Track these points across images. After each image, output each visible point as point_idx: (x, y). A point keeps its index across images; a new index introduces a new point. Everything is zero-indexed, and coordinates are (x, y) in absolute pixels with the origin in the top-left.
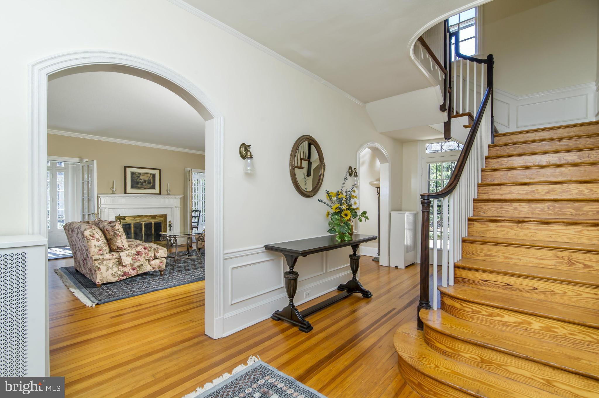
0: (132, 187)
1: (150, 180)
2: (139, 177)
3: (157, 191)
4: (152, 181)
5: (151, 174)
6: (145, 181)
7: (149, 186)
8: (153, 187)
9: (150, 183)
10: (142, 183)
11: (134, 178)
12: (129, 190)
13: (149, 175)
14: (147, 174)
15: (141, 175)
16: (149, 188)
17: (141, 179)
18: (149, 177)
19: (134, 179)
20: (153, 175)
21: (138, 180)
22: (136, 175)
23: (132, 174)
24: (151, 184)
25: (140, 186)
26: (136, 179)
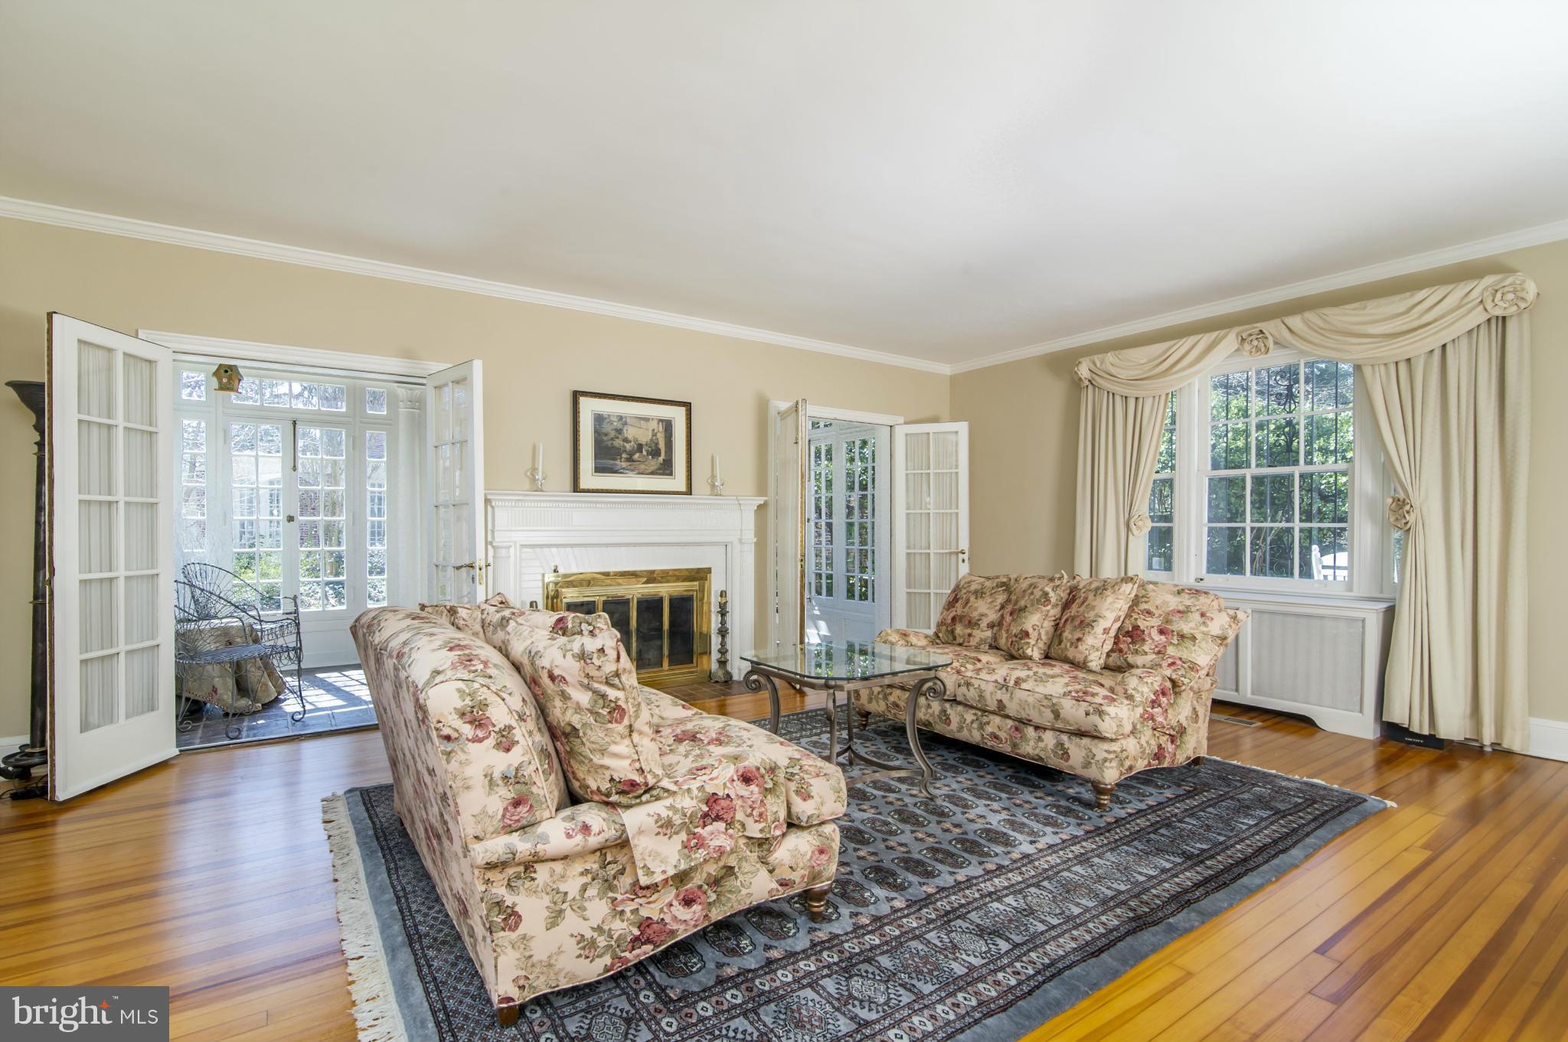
0: (599, 469)
1: (657, 444)
2: (619, 431)
3: (678, 482)
4: (662, 446)
5: (661, 421)
6: (640, 447)
7: (654, 463)
8: (666, 469)
9: (655, 453)
10: (631, 454)
11: (606, 435)
12: (589, 478)
13: (654, 425)
14: (647, 420)
15: (626, 423)
16: (652, 473)
17: (626, 440)
18: (655, 435)
19: (605, 438)
20: (668, 426)
21: (618, 443)
22: (611, 423)
23: (599, 419)
24: (661, 459)
25: (624, 464)
26: (612, 439)
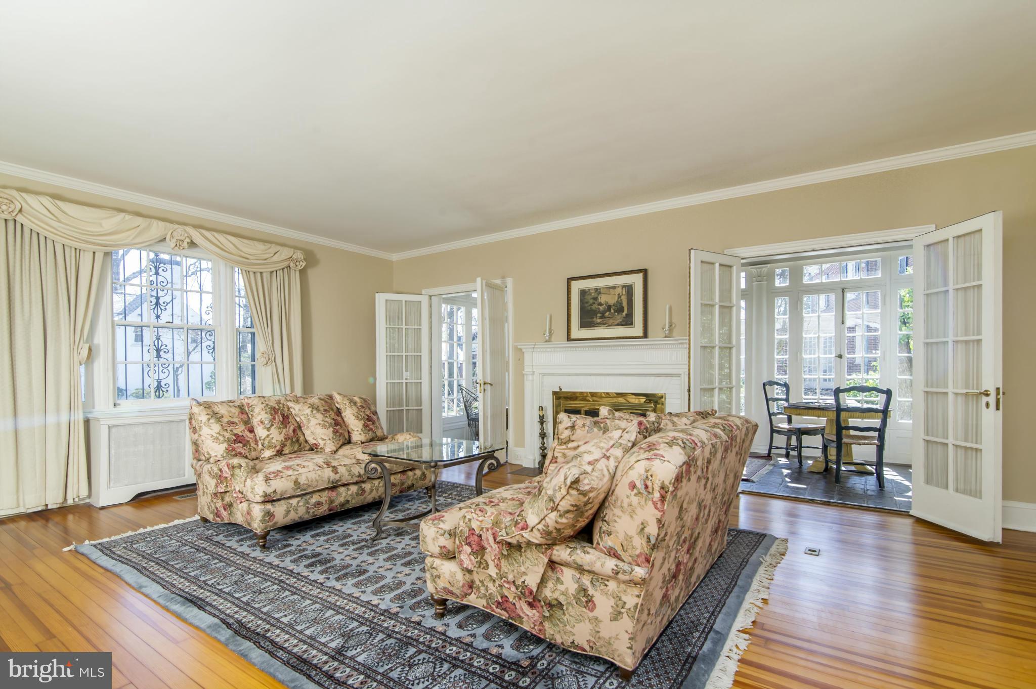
0: (584, 325)
1: (621, 303)
2: (595, 299)
3: (637, 329)
4: (625, 304)
5: (624, 287)
6: (609, 307)
7: (619, 318)
8: (628, 321)
9: (620, 310)
10: (603, 313)
11: (587, 303)
12: (576, 333)
13: (619, 290)
14: (614, 288)
15: (600, 293)
16: (618, 325)
17: (600, 304)
18: (619, 296)
19: (586, 305)
20: (629, 289)
21: (595, 307)
22: (590, 294)
23: (583, 293)
24: (624, 314)
25: (599, 321)
26: (591, 305)
